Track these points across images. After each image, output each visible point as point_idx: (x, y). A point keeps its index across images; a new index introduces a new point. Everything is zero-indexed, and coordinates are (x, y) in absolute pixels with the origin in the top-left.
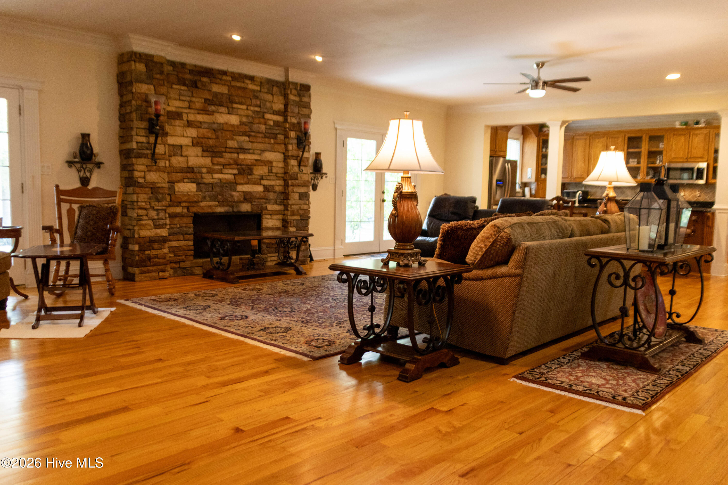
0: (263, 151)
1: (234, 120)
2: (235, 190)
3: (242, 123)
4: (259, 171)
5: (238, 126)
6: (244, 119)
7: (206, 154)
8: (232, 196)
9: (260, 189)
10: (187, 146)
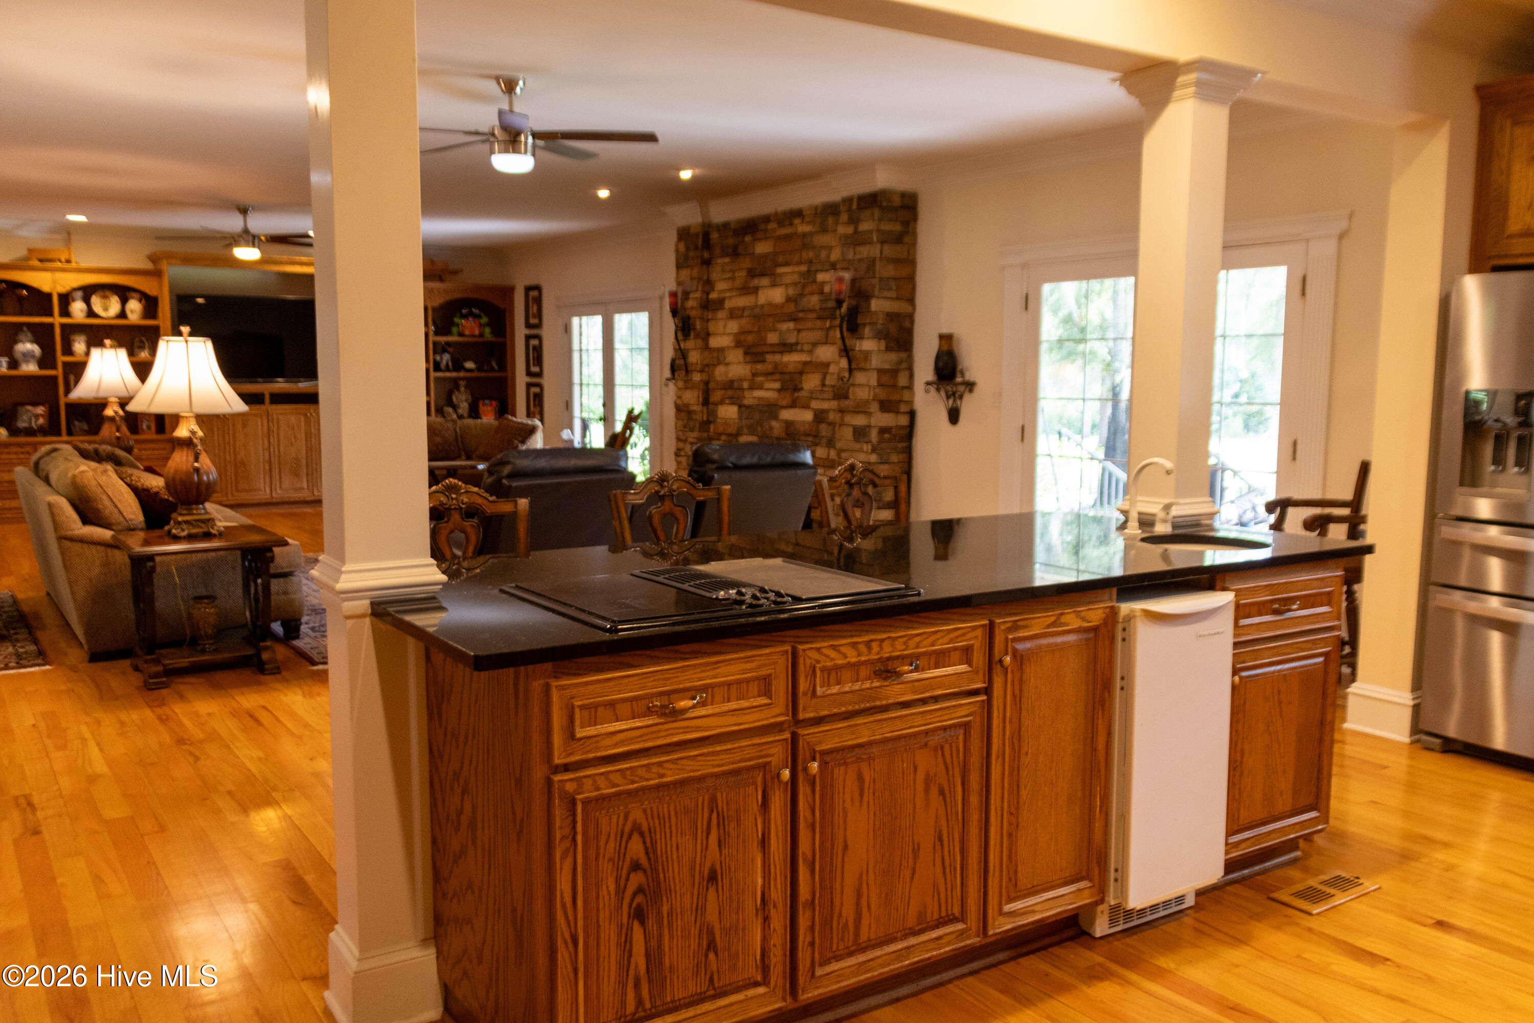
0: (815, 345)
1: (777, 295)
2: (775, 417)
3: (789, 299)
4: (811, 382)
5: (781, 306)
6: (791, 292)
7: (748, 358)
8: (771, 428)
9: (808, 416)
10: (729, 347)
